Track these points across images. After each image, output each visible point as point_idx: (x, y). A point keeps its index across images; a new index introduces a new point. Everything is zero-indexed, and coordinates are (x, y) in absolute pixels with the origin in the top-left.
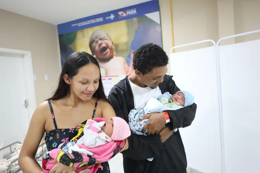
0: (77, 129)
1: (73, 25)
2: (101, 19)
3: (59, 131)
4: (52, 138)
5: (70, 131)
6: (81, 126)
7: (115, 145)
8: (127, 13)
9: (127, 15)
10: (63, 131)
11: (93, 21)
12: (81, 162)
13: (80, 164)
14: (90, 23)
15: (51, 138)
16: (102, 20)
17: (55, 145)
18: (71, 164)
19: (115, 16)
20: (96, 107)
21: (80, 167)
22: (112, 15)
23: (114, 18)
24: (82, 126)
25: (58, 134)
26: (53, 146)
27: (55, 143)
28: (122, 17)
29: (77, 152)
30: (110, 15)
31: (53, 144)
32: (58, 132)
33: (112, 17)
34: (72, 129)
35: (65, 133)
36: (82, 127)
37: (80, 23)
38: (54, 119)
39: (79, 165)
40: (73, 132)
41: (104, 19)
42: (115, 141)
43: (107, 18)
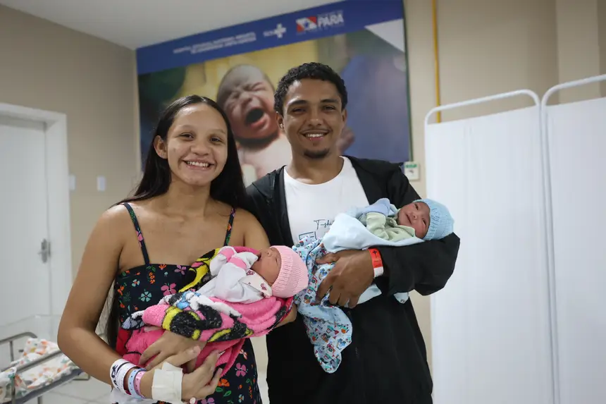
0: (195, 268)
1: (176, 51)
2: (250, 36)
3: (154, 269)
4: (138, 283)
5: (176, 271)
6: (202, 262)
7: (279, 304)
8: (320, 23)
9: (318, 28)
10: (162, 268)
11: (229, 42)
12: (217, 327)
13: (214, 334)
14: (221, 46)
15: (136, 283)
16: (254, 39)
17: (146, 296)
18: (196, 333)
19: (287, 30)
20: (231, 225)
21: (213, 339)
22: (279, 26)
23: (284, 34)
24: (206, 262)
25: (151, 274)
26: (143, 300)
27: (146, 293)
28: (307, 31)
29: (210, 308)
30: (275, 27)
31: (143, 295)
32: (153, 272)
33: (280, 31)
34: (182, 266)
35: (166, 273)
36: (204, 264)
37: (195, 46)
38: (142, 243)
39: (212, 336)
40: (183, 273)
41: (259, 36)
42: (278, 299)
43: (266, 34)
